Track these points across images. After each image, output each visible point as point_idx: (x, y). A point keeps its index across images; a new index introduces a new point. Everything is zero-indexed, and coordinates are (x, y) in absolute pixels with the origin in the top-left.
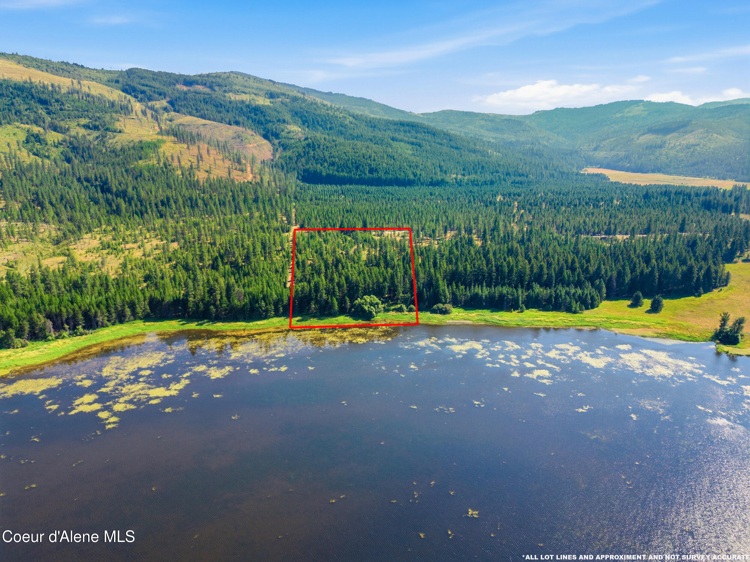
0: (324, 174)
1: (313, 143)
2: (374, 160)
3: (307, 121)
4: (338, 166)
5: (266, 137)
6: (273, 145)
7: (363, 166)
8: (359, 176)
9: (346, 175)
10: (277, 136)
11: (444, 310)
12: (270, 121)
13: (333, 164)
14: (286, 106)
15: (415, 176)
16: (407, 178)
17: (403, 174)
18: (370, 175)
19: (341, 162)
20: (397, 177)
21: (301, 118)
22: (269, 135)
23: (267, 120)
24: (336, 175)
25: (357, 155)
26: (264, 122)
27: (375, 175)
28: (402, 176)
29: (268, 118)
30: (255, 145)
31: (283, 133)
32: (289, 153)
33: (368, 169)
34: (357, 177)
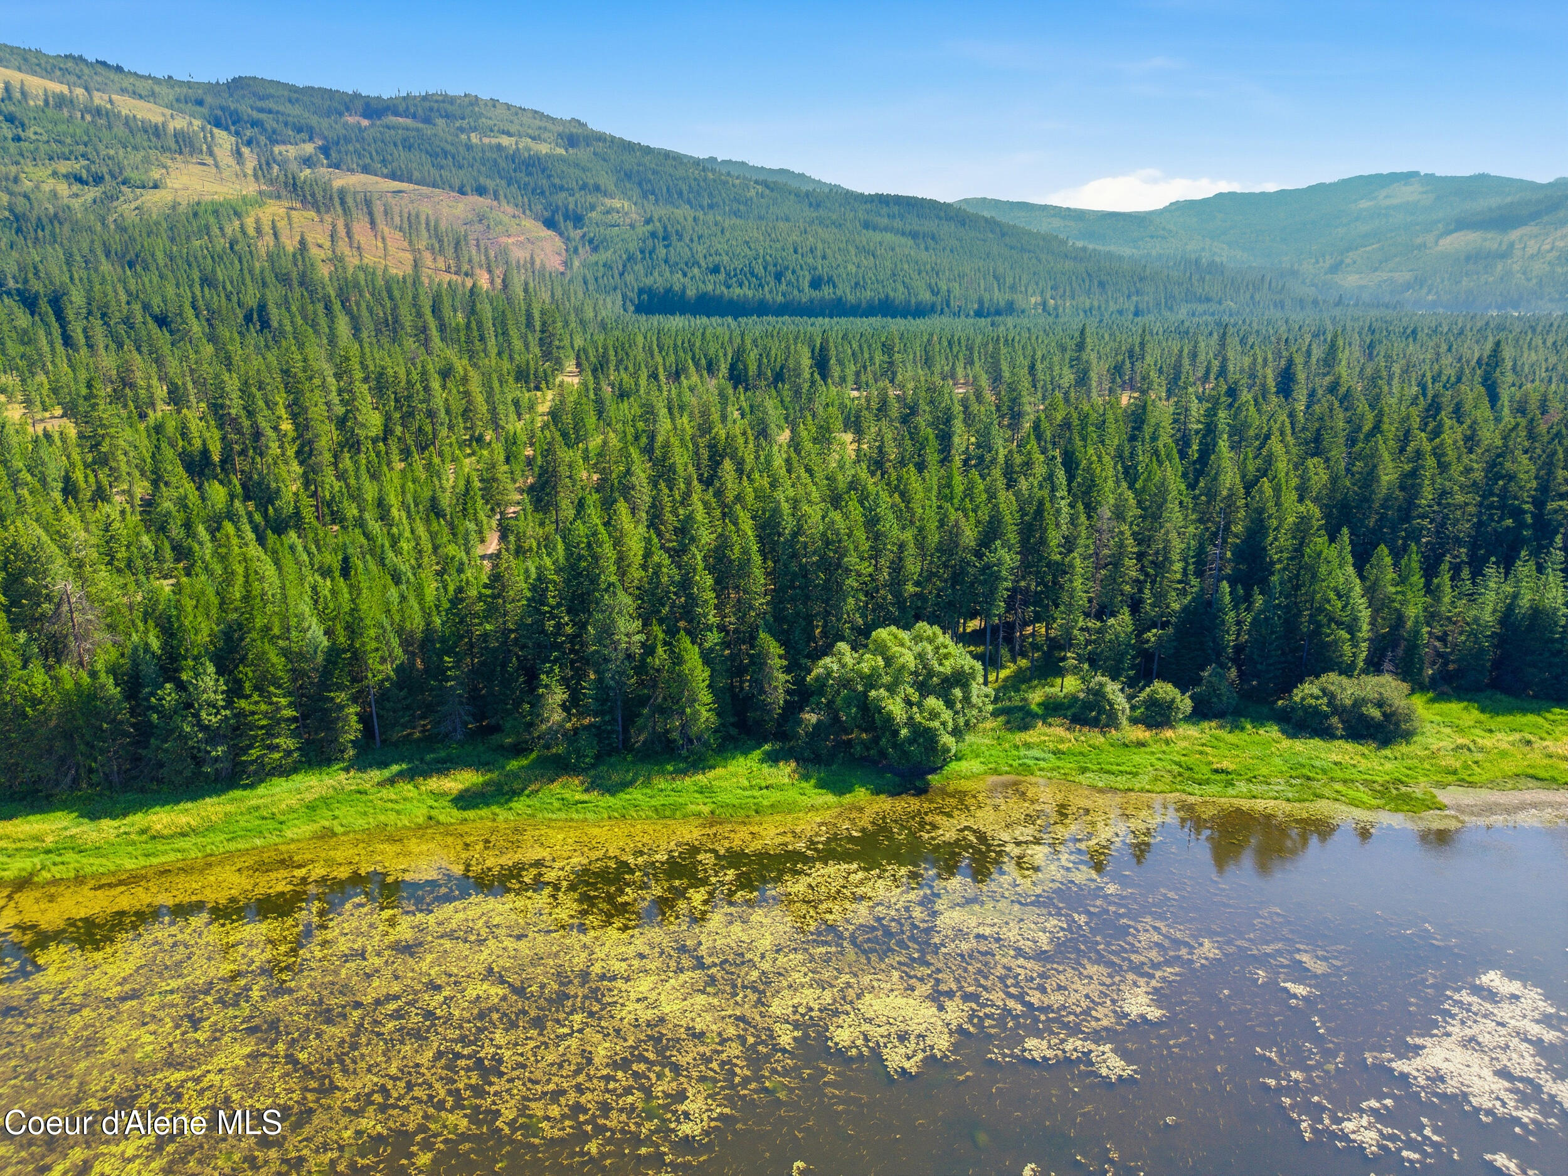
0: (691, 293)
1: (665, 228)
2: (824, 257)
3: (653, 193)
4: (728, 274)
5: (550, 224)
6: (567, 240)
7: (794, 272)
8: (784, 295)
9: (750, 294)
10: (578, 220)
11: (1376, 713)
12: (562, 188)
13: (715, 270)
14: (605, 160)
15: (935, 292)
16: (913, 300)
17: (901, 289)
18: (816, 294)
19: (738, 264)
20: (887, 296)
21: (640, 184)
22: (559, 218)
23: (554, 186)
24: (722, 296)
25: (778, 245)
26: (546, 188)
27: (827, 292)
28: (899, 295)
29: (557, 181)
30: (522, 238)
31: (594, 214)
32: (604, 256)
33: (808, 278)
34: (780, 298)
